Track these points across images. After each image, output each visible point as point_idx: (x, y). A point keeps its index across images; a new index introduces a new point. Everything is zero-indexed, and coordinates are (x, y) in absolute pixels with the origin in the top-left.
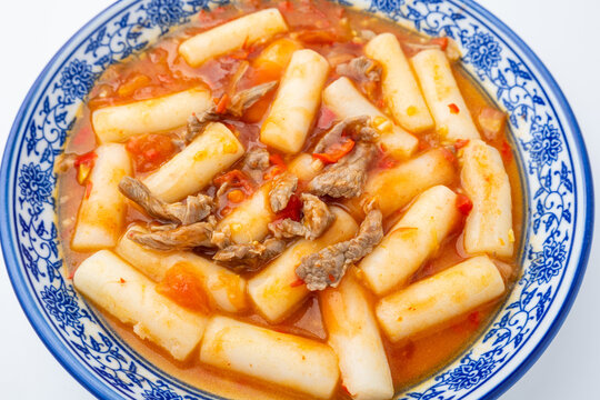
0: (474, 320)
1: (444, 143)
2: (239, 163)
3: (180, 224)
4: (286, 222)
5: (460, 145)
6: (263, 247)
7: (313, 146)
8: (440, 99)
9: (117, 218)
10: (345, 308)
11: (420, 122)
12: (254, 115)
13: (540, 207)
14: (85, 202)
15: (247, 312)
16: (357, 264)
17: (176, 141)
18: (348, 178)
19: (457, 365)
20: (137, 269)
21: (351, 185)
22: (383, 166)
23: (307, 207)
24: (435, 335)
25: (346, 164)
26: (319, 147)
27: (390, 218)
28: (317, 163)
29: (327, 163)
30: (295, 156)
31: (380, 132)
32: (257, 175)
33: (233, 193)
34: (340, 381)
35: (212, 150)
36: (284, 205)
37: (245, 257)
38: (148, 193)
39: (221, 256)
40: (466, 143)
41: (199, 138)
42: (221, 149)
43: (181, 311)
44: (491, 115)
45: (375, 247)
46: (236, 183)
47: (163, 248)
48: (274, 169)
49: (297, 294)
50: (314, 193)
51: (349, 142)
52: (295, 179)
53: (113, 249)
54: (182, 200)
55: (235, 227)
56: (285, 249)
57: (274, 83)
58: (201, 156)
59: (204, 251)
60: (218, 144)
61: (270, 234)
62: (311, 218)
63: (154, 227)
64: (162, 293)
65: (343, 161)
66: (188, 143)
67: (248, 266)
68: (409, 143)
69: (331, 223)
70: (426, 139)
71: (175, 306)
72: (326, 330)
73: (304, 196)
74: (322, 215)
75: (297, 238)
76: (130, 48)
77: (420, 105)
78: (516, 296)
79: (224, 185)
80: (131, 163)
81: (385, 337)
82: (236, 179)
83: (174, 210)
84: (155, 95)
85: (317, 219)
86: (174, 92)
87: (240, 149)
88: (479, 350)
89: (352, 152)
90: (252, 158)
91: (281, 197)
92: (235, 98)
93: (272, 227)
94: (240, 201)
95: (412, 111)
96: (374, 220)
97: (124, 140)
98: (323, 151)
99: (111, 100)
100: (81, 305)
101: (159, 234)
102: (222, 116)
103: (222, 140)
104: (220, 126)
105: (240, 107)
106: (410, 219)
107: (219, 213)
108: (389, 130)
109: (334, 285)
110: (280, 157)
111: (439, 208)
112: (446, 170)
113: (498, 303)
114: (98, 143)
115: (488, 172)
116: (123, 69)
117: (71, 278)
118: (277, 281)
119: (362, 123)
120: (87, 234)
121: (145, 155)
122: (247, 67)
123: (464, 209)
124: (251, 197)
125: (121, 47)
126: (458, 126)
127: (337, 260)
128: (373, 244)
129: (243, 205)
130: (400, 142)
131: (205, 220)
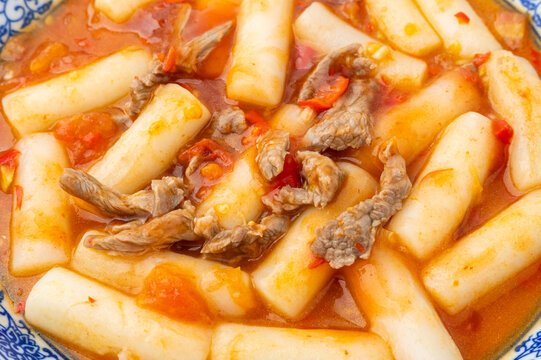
1: (460, 62)
2: (206, 130)
3: (149, 218)
4: (285, 191)
5: (480, 62)
6: (262, 227)
7: (297, 93)
8: (442, 10)
9: (64, 225)
10: (383, 282)
11: (423, 41)
12: (212, 69)
14: (16, 213)
15: (258, 312)
16: (386, 225)
17: (119, 118)
18: (352, 123)
20: (105, 284)
21: (357, 131)
22: (390, 103)
23: (308, 167)
24: (502, 297)
25: (343, 108)
26: (304, 93)
27: (415, 163)
28: (307, 113)
29: (319, 111)
30: (275, 110)
31: (377, 62)
32: (232, 141)
33: (208, 168)
35: (169, 119)
36: (280, 167)
37: (243, 243)
38: (99, 185)
39: (211, 247)
40: (487, 57)
41: (149, 107)
42: (181, 115)
43: (176, 325)
44: (509, 19)
45: (404, 201)
46: (207, 155)
47: (136, 251)
48: (254, 129)
49: (319, 276)
50: (312, 148)
51: (341, 81)
52: (285, 135)
53: (67, 266)
54: (146, 186)
55: (221, 208)
56: (290, 224)
57: (229, 24)
58: (158, 128)
59: (187, 245)
60: (176, 108)
61: (266, 210)
62: (316, 179)
63: (116, 227)
64: (146, 306)
65: (338, 104)
66: (135, 116)
67: (247, 254)
68: (416, 70)
69: (343, 181)
70: (436, 61)
71: (166, 320)
72: (365, 315)
73: (301, 154)
74: (330, 172)
75: (302, 208)
76: (31, 12)
77: (419, 21)
79: (193, 161)
80: (67, 154)
81: (440, 310)
82: (206, 150)
83: (138, 200)
84: (77, 66)
85: (325, 179)
86: (100, 58)
87: (205, 113)
89: (347, 92)
90: (222, 121)
91: (273, 158)
92: (185, 49)
93: (267, 201)
94: (219, 177)
95: (411, 30)
96: (395, 168)
97: (50, 127)
98: (311, 96)
99: (23, 80)
100: (41, 343)
101: (125, 233)
102: (172, 75)
103: (181, 102)
104: (173, 88)
105: (193, 61)
106: (439, 160)
107: (194, 197)
108: (388, 57)
109: (365, 256)
110: (257, 114)
111: (473, 140)
112: (470, 94)
114: (16, 137)
115: (523, 87)
116: (27, 40)
117: (21, 311)
118: (290, 265)
119: (352, 53)
120: (28, 253)
121: (83, 142)
122: (189, 11)
123: (504, 137)
124: (231, 168)
125: (19, 13)
126: (472, 39)
127: (363, 223)
128: (401, 198)
129: (223, 180)
130: (405, 70)
131: (180, 206)
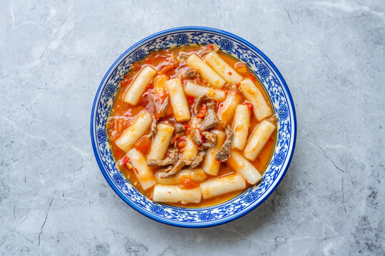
0: (271, 140)
1: (232, 86)
3: (173, 165)
5: (238, 86)
6: (201, 157)
8: (223, 72)
11: (222, 83)
13: (272, 93)
15: (209, 177)
17: (149, 136)
18: (213, 120)
19: (273, 157)
21: (215, 122)
23: (207, 137)
26: (196, 112)
27: (231, 123)
28: (200, 120)
29: (202, 118)
30: (190, 120)
31: (212, 96)
34: (246, 182)
35: (165, 135)
36: (201, 142)
39: (192, 167)
46: (179, 141)
50: (205, 131)
51: (204, 105)
53: (157, 184)
56: (207, 153)
57: (167, 98)
58: (164, 139)
61: (200, 151)
62: (210, 140)
65: (207, 114)
68: (222, 94)
69: (217, 138)
73: (204, 134)
74: (213, 137)
75: (209, 148)
76: (107, 112)
78: (279, 127)
80: (141, 153)
81: (250, 161)
85: (213, 140)
87: (173, 128)
88: (277, 149)
90: (178, 128)
93: (199, 149)
105: (163, 114)
106: (238, 122)
108: (214, 94)
109: (229, 157)
110: (186, 124)
111: (245, 113)
112: (239, 97)
113: (275, 132)
114: (125, 153)
115: (252, 92)
119: (205, 96)
123: (251, 109)
125: (105, 114)
130: (220, 94)
131: (178, 159)
